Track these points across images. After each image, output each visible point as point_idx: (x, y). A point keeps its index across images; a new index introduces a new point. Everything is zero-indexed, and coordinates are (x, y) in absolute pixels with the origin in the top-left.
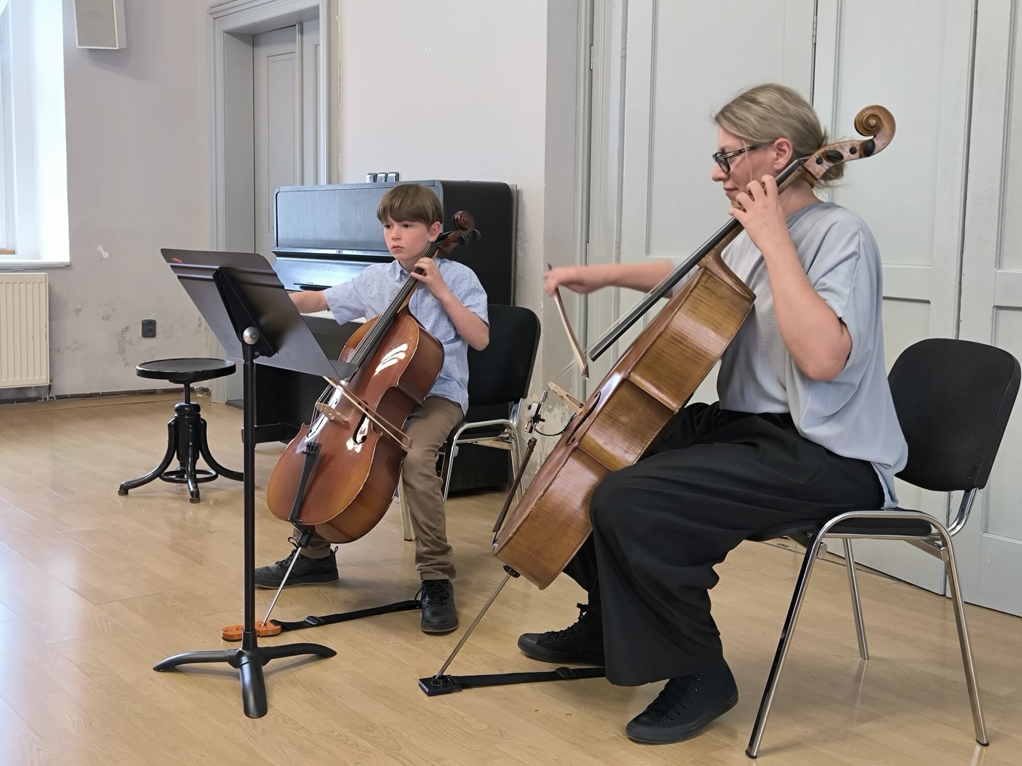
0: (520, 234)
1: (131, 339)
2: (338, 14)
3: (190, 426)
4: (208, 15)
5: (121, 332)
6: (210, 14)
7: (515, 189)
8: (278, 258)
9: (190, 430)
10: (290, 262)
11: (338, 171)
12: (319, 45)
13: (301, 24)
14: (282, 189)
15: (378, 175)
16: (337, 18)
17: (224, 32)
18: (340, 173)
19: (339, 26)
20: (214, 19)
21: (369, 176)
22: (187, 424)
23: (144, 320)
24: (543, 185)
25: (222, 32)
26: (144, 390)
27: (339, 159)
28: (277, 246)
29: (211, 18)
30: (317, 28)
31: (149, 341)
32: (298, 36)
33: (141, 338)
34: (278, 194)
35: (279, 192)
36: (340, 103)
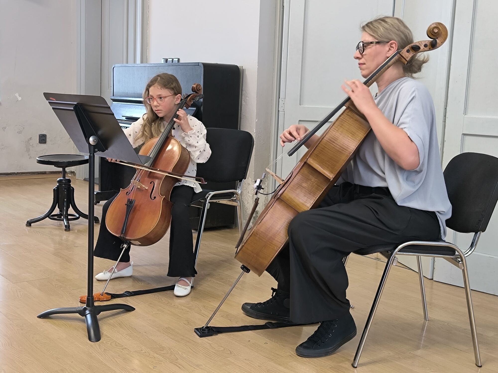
0: (244, 92)
1: (33, 144)
3: (65, 190)
5: (27, 141)
7: (242, 69)
8: (113, 102)
9: (65, 193)
10: (120, 105)
11: (147, 56)
14: (116, 65)
15: (168, 60)
18: (148, 58)
21: (163, 59)
22: (63, 189)
23: (40, 134)
24: (257, 67)
26: (40, 172)
27: (148, 50)
28: (113, 96)
31: (43, 145)
33: (38, 144)
34: (114, 68)
35: (115, 67)
36: (148, 20)
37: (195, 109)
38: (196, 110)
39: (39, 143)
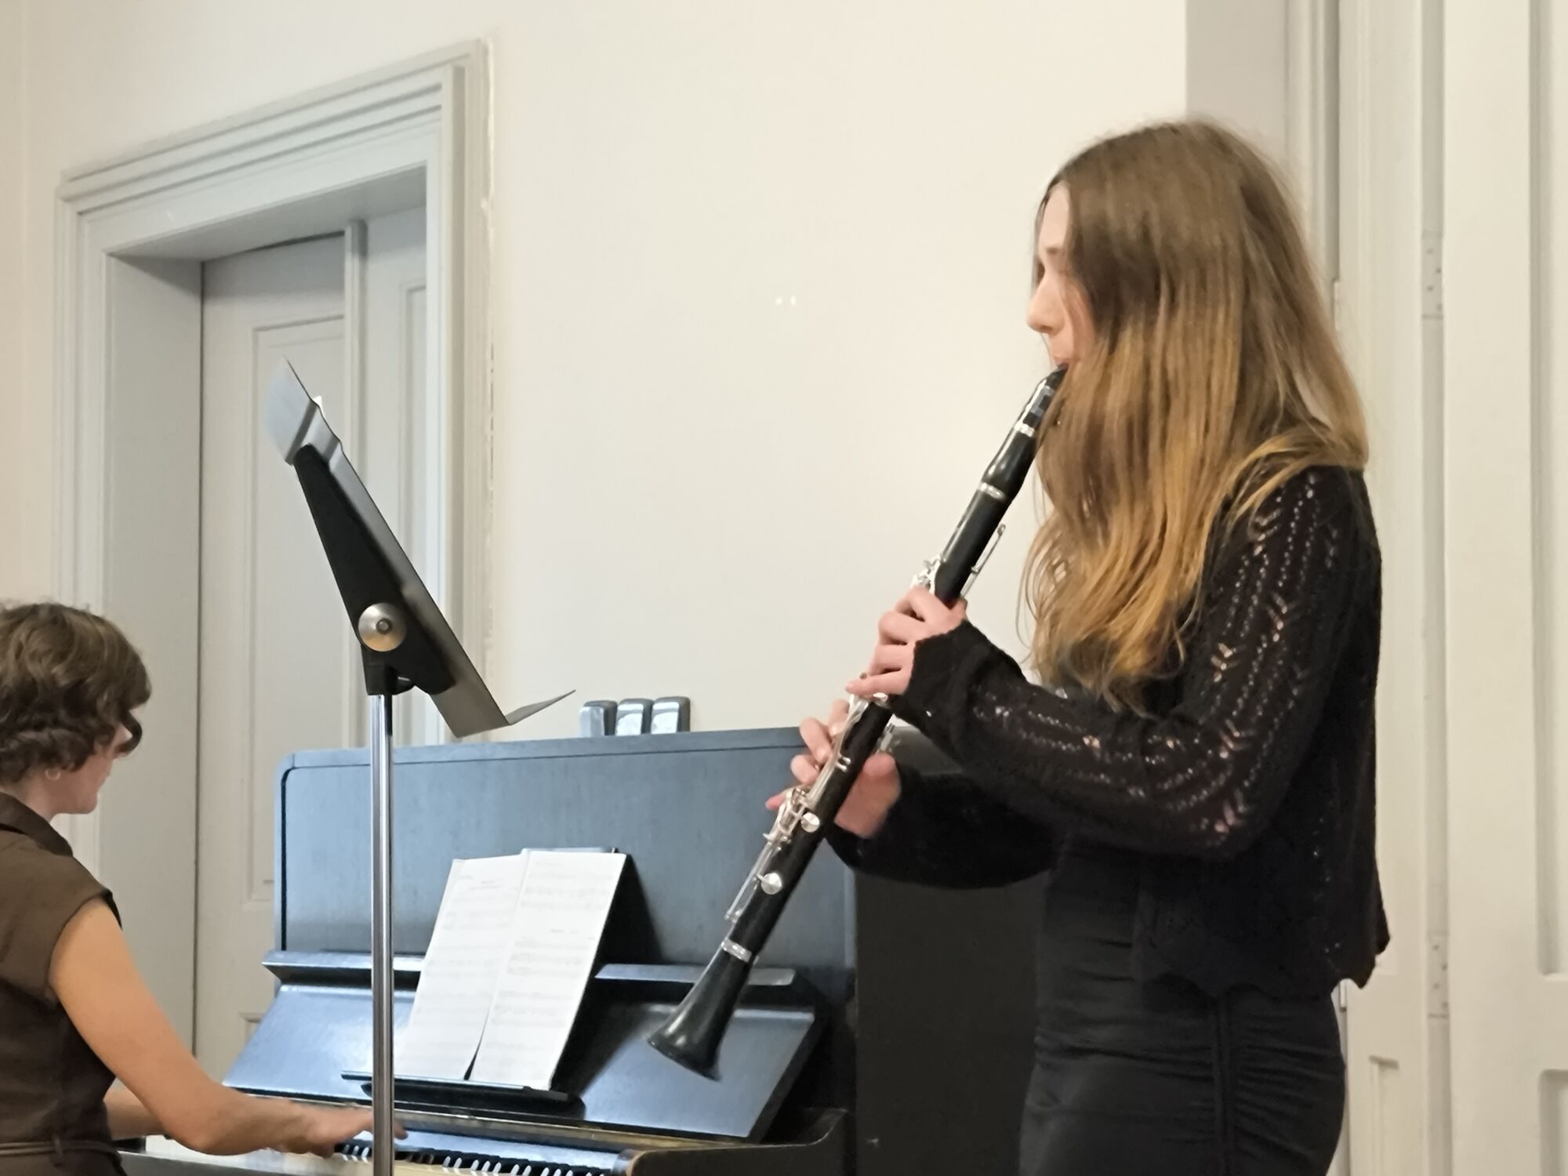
2: (486, 193)
4: (60, 202)
6: (69, 199)
8: (285, 988)
10: (328, 1001)
12: (423, 288)
13: (362, 227)
14: (303, 757)
15: (621, 708)
16: (484, 204)
17: (111, 255)
19: (491, 231)
20: (81, 214)
21: (588, 709)
25: (104, 256)
28: (284, 947)
29: (69, 211)
30: (418, 237)
32: (351, 264)
34: (291, 774)
35: (294, 768)
36: (492, 477)
37: (806, 1017)
38: (813, 1028)
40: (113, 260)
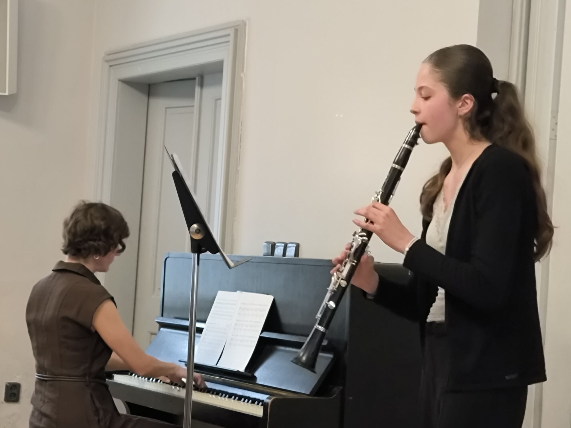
2: (243, 71)
4: (104, 62)
6: (107, 61)
8: (162, 329)
10: (175, 335)
12: (220, 99)
13: (202, 77)
14: (172, 254)
15: (277, 244)
16: (242, 75)
17: (120, 80)
19: (244, 83)
20: (110, 66)
21: (266, 244)
23: (9, 383)
25: (117, 81)
28: (162, 316)
29: (107, 65)
30: (219, 82)
31: (12, 406)
33: (2, 403)
34: (168, 260)
35: (168, 257)
36: (239, 164)
38: (333, 360)
39: (4, 402)
40: (120, 82)
